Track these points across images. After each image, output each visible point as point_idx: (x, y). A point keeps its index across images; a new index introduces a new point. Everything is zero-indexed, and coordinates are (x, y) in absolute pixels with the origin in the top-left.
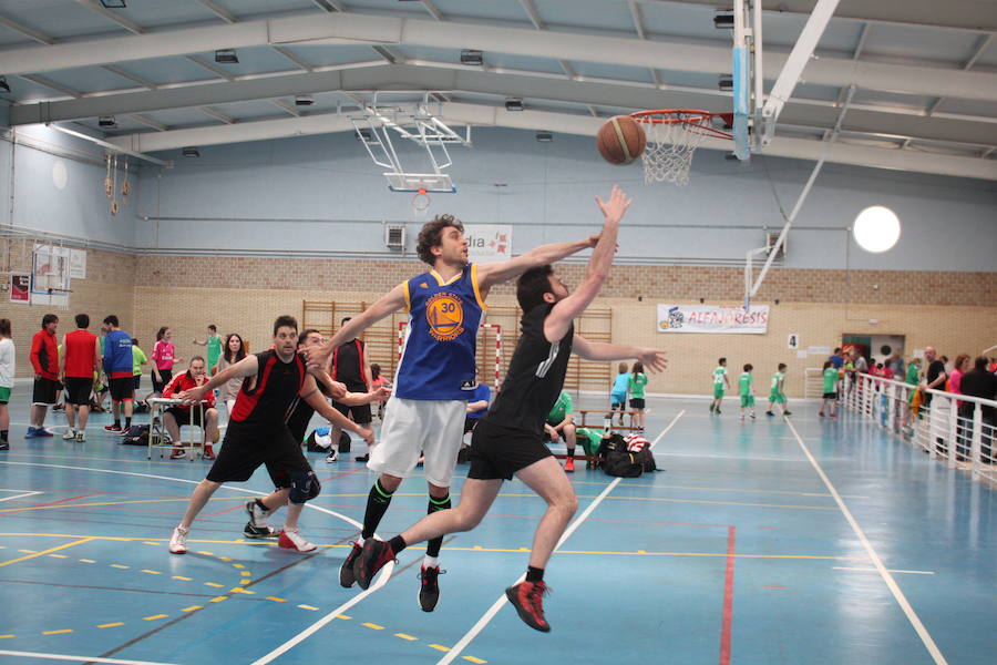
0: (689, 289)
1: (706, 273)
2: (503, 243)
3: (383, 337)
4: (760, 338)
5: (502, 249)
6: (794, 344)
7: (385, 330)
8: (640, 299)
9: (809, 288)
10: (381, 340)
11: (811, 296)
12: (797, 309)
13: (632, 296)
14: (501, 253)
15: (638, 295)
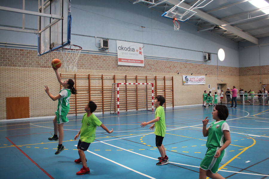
0: (189, 70)
1: (192, 65)
2: (140, 51)
3: (97, 90)
4: (204, 86)
5: (140, 53)
6: (209, 87)
7: (98, 88)
8: (178, 74)
9: (211, 70)
10: (96, 92)
11: (212, 73)
12: (210, 77)
13: (176, 73)
14: (140, 55)
15: (178, 72)
